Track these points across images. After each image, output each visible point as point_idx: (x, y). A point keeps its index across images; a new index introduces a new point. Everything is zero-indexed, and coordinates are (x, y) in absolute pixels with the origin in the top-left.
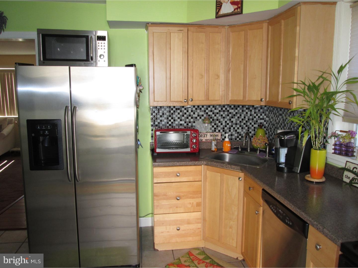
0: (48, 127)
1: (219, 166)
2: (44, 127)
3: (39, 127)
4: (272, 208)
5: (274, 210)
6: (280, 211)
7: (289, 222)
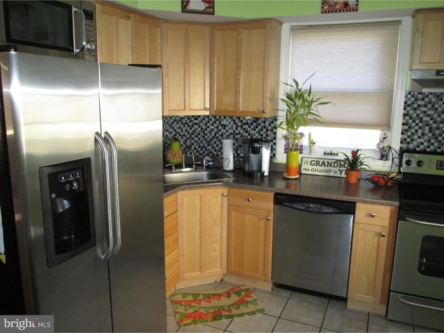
0: (76, 176)
1: (199, 187)
2: (71, 176)
3: (63, 178)
4: (297, 207)
5: (300, 207)
6: (310, 205)
7: (328, 211)
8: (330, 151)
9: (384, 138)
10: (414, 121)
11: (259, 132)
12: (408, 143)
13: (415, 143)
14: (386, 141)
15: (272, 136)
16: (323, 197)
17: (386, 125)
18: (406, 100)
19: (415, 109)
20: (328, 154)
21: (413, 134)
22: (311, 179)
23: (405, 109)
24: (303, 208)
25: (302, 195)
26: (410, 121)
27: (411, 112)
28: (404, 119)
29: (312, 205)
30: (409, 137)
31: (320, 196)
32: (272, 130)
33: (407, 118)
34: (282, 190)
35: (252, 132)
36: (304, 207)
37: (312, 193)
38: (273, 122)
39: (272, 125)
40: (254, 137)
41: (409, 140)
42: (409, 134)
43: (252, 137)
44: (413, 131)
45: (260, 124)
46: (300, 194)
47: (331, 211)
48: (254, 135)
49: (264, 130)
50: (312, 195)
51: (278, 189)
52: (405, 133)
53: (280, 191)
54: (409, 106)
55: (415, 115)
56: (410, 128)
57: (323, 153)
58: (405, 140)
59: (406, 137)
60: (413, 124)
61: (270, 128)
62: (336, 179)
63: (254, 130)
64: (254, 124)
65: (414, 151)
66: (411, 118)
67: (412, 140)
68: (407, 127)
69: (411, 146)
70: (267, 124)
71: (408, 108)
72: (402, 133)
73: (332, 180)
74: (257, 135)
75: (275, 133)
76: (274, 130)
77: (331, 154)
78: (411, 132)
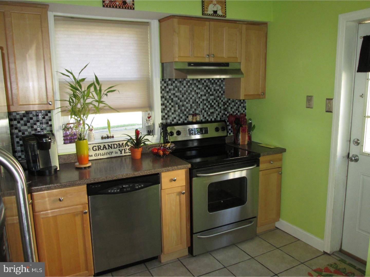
4: (112, 191)
5: (115, 191)
6: (124, 186)
7: (140, 186)
8: (107, 135)
9: (149, 118)
10: (168, 102)
11: (32, 127)
12: (166, 119)
13: (171, 118)
14: (151, 119)
15: (48, 128)
16: (135, 176)
17: (149, 107)
18: (161, 86)
19: (168, 92)
20: (105, 138)
21: (168, 111)
22: (96, 164)
23: (161, 93)
24: (118, 191)
25: (117, 179)
26: (166, 102)
27: (165, 95)
28: (161, 100)
29: (125, 185)
30: (166, 114)
31: (132, 175)
32: (47, 123)
33: (163, 99)
34: (96, 179)
35: (23, 128)
36: (118, 189)
37: (125, 175)
38: (47, 115)
39: (47, 117)
40: (27, 133)
41: (166, 116)
42: (166, 112)
43: (23, 133)
44: (168, 109)
45: (31, 118)
46: (114, 179)
47: (142, 186)
48: (27, 130)
49: (38, 124)
50: (125, 176)
51: (92, 179)
52: (163, 111)
53: (94, 180)
54: (163, 90)
55: (168, 97)
56: (166, 107)
57: (101, 138)
58: (164, 116)
59: (164, 114)
60: (168, 104)
61: (44, 121)
62: (118, 158)
63: (25, 125)
64: (25, 119)
65: (171, 125)
66: (166, 100)
67: (168, 116)
68: (164, 107)
69: (169, 121)
70: (40, 117)
71: (163, 92)
72: (162, 112)
73: (114, 160)
74: (29, 130)
75: (51, 126)
76: (50, 123)
77: (108, 137)
78: (167, 110)
